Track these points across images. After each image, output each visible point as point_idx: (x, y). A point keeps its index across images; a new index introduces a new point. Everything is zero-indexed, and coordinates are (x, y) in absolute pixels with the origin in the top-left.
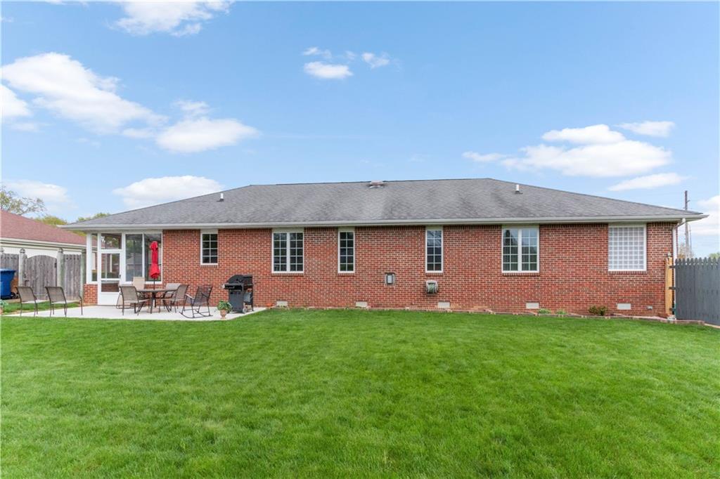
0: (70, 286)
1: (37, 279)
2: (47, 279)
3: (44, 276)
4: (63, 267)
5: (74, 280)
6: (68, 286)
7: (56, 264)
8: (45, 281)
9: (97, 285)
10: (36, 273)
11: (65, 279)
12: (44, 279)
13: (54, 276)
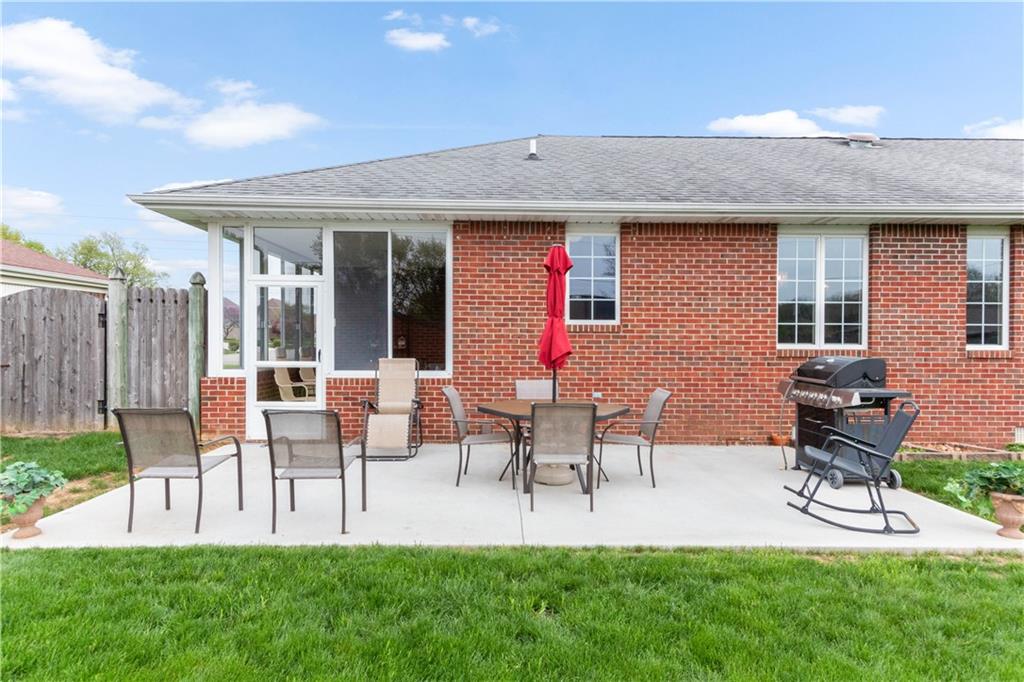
0: (150, 382)
1: (35, 363)
2: (72, 362)
3: (63, 350)
4: (126, 324)
5: (163, 365)
6: (144, 383)
7: (103, 316)
8: (66, 368)
9: (242, 381)
10: (32, 344)
11: (134, 362)
12: (61, 363)
13: (99, 351)
